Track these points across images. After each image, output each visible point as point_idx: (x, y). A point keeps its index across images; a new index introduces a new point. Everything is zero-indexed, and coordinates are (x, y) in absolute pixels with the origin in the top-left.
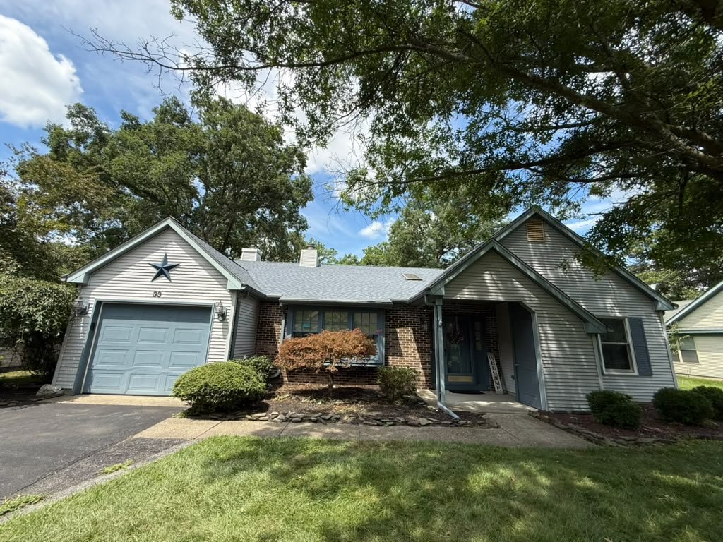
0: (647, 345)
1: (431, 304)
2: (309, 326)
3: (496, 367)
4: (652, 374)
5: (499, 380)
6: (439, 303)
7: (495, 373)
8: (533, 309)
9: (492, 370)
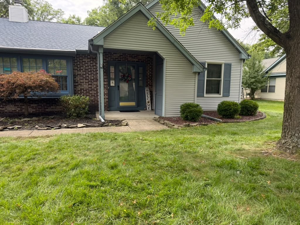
0: (230, 79)
1: (96, 52)
2: (10, 70)
3: (149, 96)
4: (229, 96)
5: (150, 103)
6: (101, 51)
7: (148, 99)
8: (164, 57)
9: (147, 98)
